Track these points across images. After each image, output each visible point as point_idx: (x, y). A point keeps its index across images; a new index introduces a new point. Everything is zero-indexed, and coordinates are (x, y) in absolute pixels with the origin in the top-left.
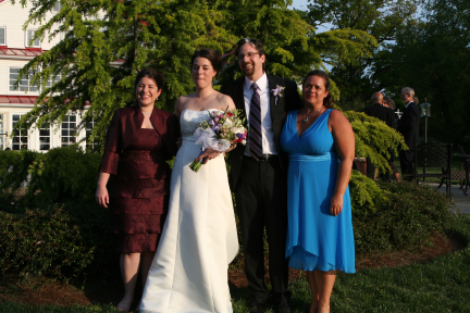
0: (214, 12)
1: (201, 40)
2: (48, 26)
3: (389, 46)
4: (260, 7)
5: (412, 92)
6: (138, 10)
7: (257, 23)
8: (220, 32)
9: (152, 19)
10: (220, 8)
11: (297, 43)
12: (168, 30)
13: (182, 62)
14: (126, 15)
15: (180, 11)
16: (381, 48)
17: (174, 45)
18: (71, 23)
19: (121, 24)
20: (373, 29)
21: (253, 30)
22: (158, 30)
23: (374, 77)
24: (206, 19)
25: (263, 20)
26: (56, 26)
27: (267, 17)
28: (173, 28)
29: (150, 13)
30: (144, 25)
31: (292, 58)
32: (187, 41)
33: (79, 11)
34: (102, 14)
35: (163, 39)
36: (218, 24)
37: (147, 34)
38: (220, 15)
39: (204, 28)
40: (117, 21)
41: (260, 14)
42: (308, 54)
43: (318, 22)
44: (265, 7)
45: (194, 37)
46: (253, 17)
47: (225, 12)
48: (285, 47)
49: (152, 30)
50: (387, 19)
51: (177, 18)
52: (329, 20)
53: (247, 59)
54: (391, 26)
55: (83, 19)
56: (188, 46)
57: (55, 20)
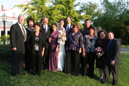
0: (59, 11)
1: (56, 17)
2: (25, 13)
3: (96, 18)
4: (68, 10)
5: (100, 28)
6: (43, 10)
7: (67, 13)
8: (60, 15)
9: (46, 12)
10: (60, 10)
11: (75, 18)
12: (49, 15)
13: (52, 21)
14: (41, 11)
15: (52, 11)
16: (95, 18)
17: (50, 18)
18: (30, 13)
19: (40, 13)
20: (93, 14)
21: (66, 15)
22: (47, 15)
23: (93, 25)
24: (57, 13)
25: (69, 13)
26: (27, 13)
27: (69, 12)
28: (50, 14)
29: (46, 11)
30: (45, 13)
31: (74, 20)
32: (53, 17)
33: (31, 10)
34: (36, 11)
35: (48, 16)
36: (59, 13)
37: (45, 15)
38: (60, 12)
39: (56, 14)
40: (39, 13)
41: (68, 11)
42: (77, 20)
43: (81, 13)
44: (69, 10)
45: (55, 16)
46: (67, 12)
47: (61, 11)
48: (73, 18)
49: (46, 14)
50: (96, 12)
51: (51, 12)
52: (84, 12)
53: (68, 21)
54: (97, 14)
55: (32, 12)
56: (53, 18)
57: (27, 12)
